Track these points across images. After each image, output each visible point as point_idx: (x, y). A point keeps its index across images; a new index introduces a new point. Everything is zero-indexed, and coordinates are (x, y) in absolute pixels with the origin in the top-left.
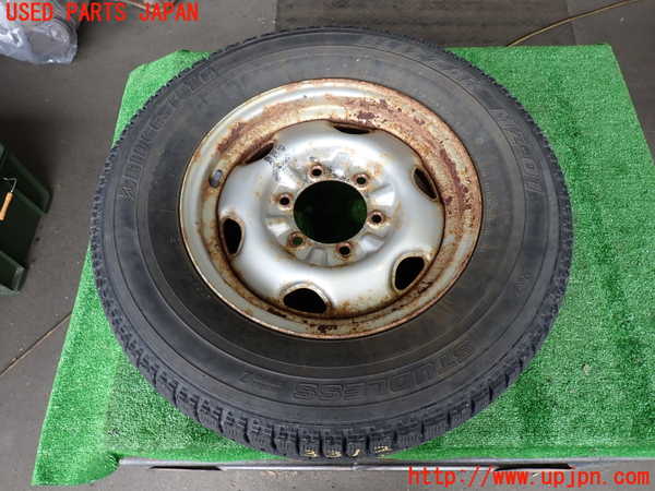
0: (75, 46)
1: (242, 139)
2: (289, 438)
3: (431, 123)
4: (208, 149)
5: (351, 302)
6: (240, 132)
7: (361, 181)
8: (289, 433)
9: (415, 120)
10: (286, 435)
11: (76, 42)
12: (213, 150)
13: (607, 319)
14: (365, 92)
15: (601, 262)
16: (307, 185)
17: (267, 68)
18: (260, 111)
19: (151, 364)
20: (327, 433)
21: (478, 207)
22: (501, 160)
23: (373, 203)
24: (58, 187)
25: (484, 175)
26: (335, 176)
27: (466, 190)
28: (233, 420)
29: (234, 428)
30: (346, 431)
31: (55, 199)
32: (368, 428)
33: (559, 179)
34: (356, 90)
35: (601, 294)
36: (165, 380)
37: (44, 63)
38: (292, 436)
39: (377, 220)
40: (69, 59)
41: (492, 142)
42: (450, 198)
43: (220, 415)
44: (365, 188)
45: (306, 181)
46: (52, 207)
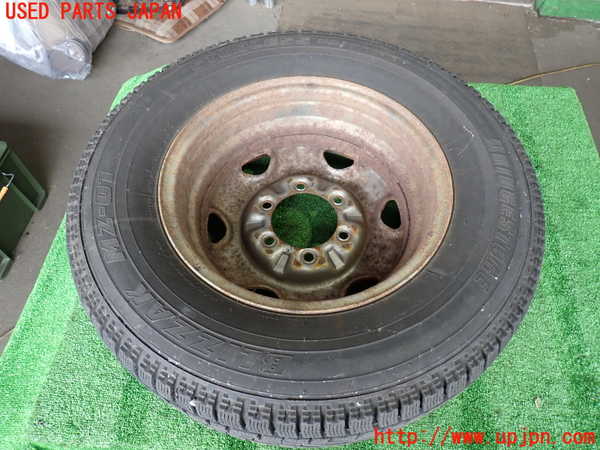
0: (89, 65)
11: (91, 61)
13: (562, 352)
15: (559, 292)
24: (54, 188)
31: (50, 197)
35: (557, 326)
37: (60, 78)
40: (83, 76)
46: (46, 204)
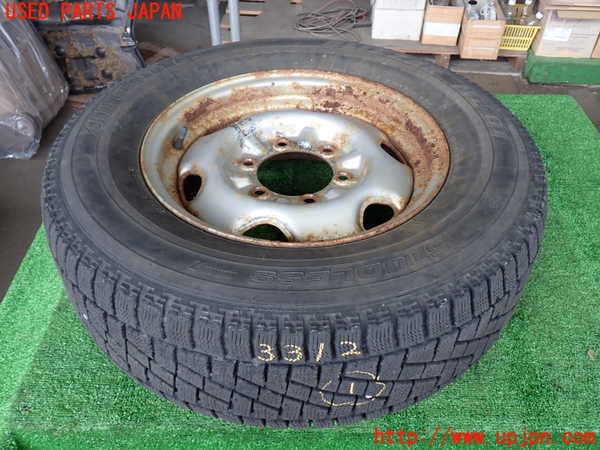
1: (209, 117)
2: (243, 325)
3: (396, 101)
4: (175, 114)
5: (315, 235)
6: (208, 108)
7: (328, 151)
8: (242, 319)
9: (380, 100)
10: (239, 322)
12: (180, 116)
14: (331, 81)
16: (271, 154)
17: (237, 59)
18: (228, 93)
19: (93, 261)
20: (286, 319)
21: (446, 156)
22: (465, 118)
23: (339, 167)
25: (449, 131)
26: (301, 147)
27: (433, 146)
28: (179, 308)
29: (180, 317)
30: (307, 317)
32: (334, 315)
33: (525, 135)
34: (322, 80)
36: (107, 274)
38: (246, 323)
39: (343, 178)
41: (456, 106)
42: (418, 162)
43: (164, 304)
44: (331, 156)
45: (271, 150)
